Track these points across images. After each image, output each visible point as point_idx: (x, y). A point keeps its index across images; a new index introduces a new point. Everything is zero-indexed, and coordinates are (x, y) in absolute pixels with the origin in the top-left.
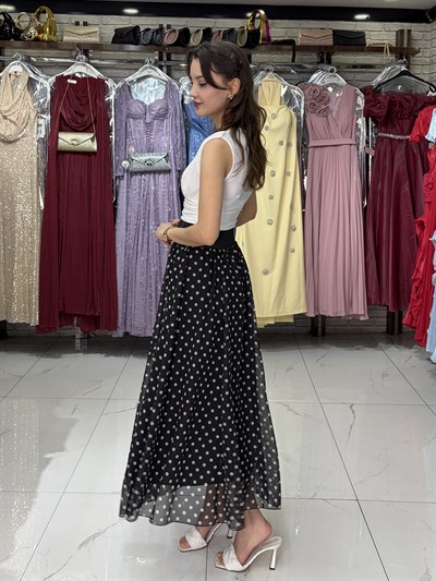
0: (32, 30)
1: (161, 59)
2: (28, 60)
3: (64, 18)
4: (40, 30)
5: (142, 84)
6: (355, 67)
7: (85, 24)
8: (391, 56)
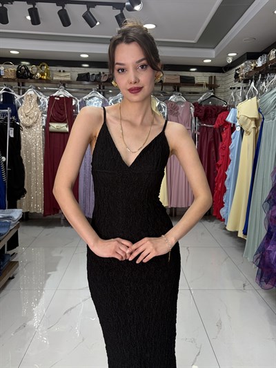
0: (38, 74)
1: (100, 88)
2: (36, 89)
3: (53, 68)
4: (42, 74)
5: (91, 100)
6: (190, 93)
7: (64, 71)
8: (206, 89)
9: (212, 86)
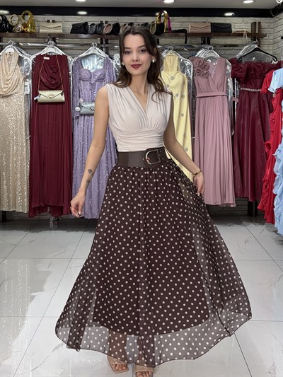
0: (20, 26)
1: (102, 43)
4: (25, 26)
6: (225, 46)
8: (247, 39)
9: (256, 36)
